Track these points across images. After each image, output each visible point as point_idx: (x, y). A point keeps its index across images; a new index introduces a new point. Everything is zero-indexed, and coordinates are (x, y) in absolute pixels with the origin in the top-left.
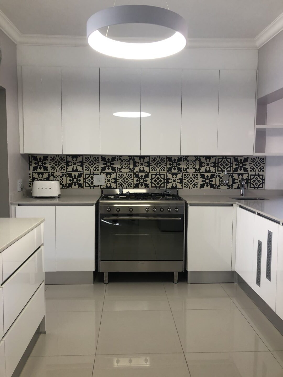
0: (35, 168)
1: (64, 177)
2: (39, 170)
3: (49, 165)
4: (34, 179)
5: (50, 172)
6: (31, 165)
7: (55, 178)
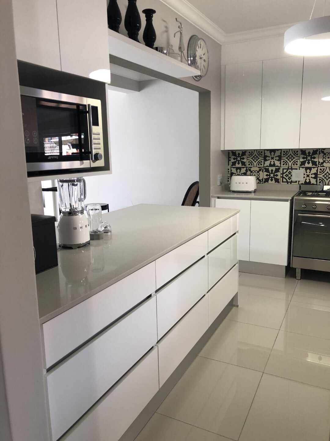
0: (234, 164)
1: (261, 172)
2: (237, 165)
3: (247, 160)
4: (232, 174)
5: (247, 167)
6: (230, 160)
7: (252, 173)
